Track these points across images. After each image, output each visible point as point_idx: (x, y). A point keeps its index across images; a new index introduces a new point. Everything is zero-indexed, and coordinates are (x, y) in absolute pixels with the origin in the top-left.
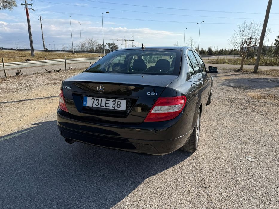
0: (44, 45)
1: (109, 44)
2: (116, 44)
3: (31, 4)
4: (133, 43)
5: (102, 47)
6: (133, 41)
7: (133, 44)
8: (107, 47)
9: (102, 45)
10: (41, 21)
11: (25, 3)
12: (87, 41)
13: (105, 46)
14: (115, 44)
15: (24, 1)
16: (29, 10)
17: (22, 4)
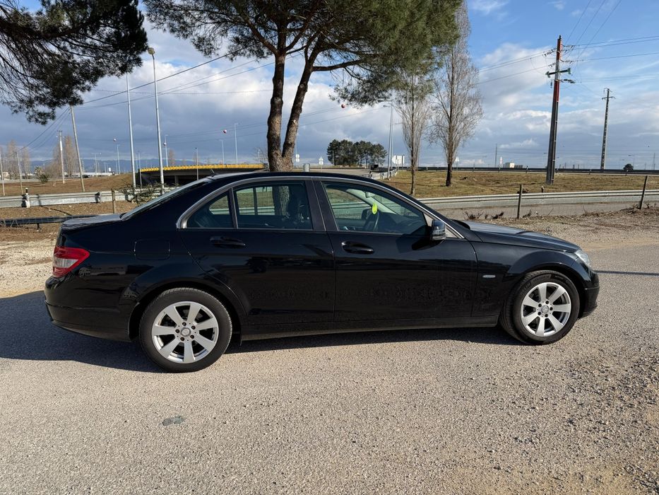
0: (603, 157)
3: (568, 70)
10: (608, 100)
11: (554, 71)
15: (554, 67)
16: (561, 83)
17: (549, 74)
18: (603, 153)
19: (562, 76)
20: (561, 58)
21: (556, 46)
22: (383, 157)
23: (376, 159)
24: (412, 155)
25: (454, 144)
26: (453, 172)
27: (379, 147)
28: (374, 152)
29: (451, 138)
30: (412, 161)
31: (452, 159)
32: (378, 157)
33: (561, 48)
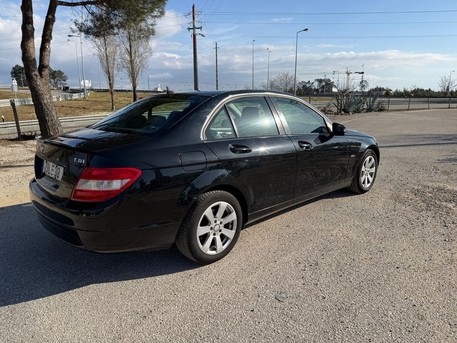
0: (217, 86)
1: (320, 81)
2: (332, 80)
3: (200, 28)
4: (362, 76)
5: (308, 85)
6: (363, 73)
7: (362, 79)
8: (316, 85)
9: (308, 82)
10: (216, 50)
11: (192, 27)
12: (280, 77)
13: (313, 83)
14: (329, 80)
15: (192, 24)
16: (197, 36)
17: (189, 29)
18: (217, 83)
19: (197, 31)
20: (195, 19)
21: (192, 11)
22: (64, 80)
23: (59, 82)
24: (110, 80)
25: (136, 73)
26: (137, 94)
27: (60, 73)
28: (55, 76)
29: (132, 69)
30: (110, 84)
31: (135, 84)
32: (60, 81)
33: (195, 13)
